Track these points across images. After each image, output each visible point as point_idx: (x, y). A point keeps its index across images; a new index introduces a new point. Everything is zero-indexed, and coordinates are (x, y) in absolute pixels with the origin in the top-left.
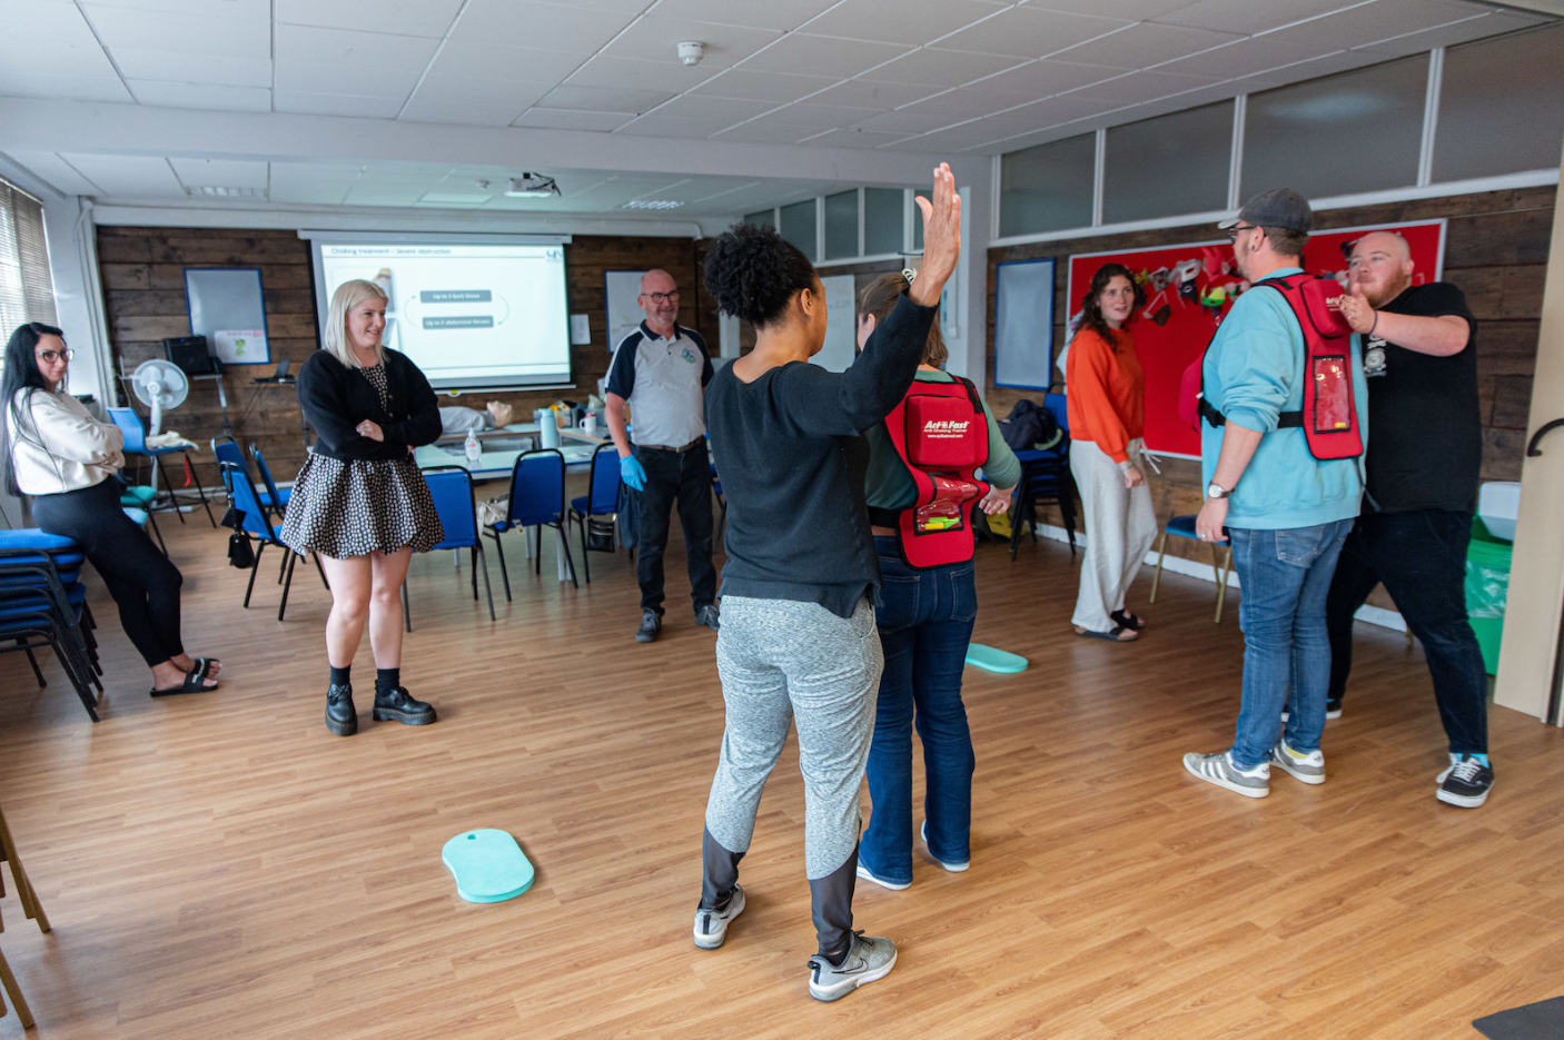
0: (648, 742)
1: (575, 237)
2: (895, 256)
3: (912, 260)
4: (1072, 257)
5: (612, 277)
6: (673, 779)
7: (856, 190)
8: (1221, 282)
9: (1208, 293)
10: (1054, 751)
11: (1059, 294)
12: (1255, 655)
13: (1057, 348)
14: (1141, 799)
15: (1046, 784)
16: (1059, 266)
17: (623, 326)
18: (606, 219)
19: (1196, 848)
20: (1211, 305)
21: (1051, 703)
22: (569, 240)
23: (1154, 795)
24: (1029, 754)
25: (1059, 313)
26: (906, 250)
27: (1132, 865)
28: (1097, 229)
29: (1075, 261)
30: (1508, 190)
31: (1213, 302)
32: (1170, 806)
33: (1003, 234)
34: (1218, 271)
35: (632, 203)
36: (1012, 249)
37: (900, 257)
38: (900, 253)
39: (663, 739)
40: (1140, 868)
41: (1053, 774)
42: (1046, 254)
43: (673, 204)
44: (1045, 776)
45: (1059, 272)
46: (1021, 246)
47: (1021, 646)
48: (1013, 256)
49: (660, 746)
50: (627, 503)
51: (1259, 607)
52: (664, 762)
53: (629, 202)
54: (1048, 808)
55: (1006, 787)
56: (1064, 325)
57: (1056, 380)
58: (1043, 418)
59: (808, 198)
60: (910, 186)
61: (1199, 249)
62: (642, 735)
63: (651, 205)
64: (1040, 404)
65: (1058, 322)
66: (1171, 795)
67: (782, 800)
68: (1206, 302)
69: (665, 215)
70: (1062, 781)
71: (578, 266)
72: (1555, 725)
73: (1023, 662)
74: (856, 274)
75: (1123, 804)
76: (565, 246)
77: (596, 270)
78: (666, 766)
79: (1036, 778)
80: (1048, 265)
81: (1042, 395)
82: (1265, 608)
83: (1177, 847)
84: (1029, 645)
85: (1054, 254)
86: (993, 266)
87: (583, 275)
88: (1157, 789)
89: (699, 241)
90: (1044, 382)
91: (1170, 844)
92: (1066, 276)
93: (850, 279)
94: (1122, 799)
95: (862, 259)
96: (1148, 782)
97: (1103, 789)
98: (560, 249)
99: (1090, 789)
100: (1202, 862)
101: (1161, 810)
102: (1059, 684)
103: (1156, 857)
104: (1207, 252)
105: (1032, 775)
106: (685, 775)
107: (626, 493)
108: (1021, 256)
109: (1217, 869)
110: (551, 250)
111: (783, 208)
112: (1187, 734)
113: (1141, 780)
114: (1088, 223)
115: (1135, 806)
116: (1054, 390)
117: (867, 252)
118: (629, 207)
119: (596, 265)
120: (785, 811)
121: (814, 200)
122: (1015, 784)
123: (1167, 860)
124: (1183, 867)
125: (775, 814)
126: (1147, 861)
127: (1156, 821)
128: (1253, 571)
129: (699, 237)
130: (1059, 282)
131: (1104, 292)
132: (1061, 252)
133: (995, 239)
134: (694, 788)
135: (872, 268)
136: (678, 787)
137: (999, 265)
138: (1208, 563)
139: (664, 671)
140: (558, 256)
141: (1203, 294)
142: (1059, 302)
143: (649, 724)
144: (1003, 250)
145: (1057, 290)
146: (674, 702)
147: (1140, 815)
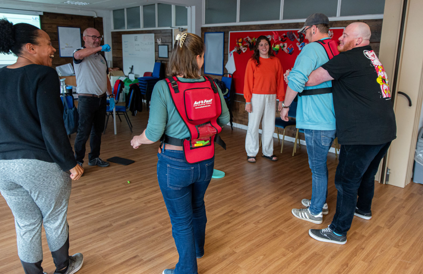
0: (76, 226)
1: (44, 13)
2: (169, 28)
3: (175, 30)
4: (230, 32)
5: (60, 29)
6: (88, 244)
7: (155, 4)
8: (278, 43)
9: (274, 46)
10: (240, 211)
11: (226, 44)
12: (317, 178)
13: (225, 62)
14: (274, 229)
15: (240, 227)
16: (225, 35)
17: (66, 47)
18: (58, 7)
19: (297, 248)
20: (275, 50)
21: (235, 190)
22: (42, 14)
23: (278, 226)
24: (232, 213)
25: (226, 50)
26: (173, 26)
27: (277, 260)
28: (238, 23)
29: (231, 33)
30: (363, 20)
31: (276, 49)
32: (284, 230)
33: (206, 23)
34: (278, 39)
35: (68, 2)
36: (209, 28)
37: (171, 28)
38: (171, 27)
39: (83, 223)
40: (280, 262)
41: (242, 221)
42: (221, 31)
43: (85, 4)
44: (239, 223)
45: (225, 37)
46: (213, 27)
47: (221, 167)
48: (210, 31)
49: (81, 227)
50: (67, 117)
51: (317, 160)
52: (84, 236)
53: (67, 1)
54: (243, 238)
55: (226, 230)
56: (228, 54)
57: (225, 72)
58: (222, 85)
59: (138, 6)
60: (174, 4)
61: (272, 32)
62: (73, 222)
63: (76, 3)
64: (220, 80)
65: (225, 53)
66: (283, 226)
67: (137, 249)
68: (274, 49)
69: (82, 8)
70: (245, 224)
71: (46, 24)
72: (383, 183)
73: (223, 173)
74: (155, 33)
75: (268, 232)
76: (40, 16)
77: (54, 26)
78: (84, 238)
79: (236, 224)
80: (222, 34)
81: (221, 77)
82: (319, 161)
83: (290, 249)
84: (224, 166)
85: (224, 30)
86: (203, 33)
87: (48, 27)
88: (278, 224)
89: (95, 18)
90: (221, 73)
91: (287, 248)
92: (228, 38)
93: (153, 35)
94: (267, 230)
95: (157, 28)
96: (274, 221)
97: (260, 226)
98: (38, 17)
99: (255, 227)
100: (300, 255)
101: (281, 233)
102: (237, 181)
103: (284, 255)
104: (274, 33)
105: (234, 223)
106: (93, 242)
107: (66, 113)
108: (213, 31)
109: (306, 257)
110: (34, 17)
111: (127, 9)
112: (282, 199)
113: (272, 220)
114: (235, 21)
115: (273, 232)
116: (224, 76)
117: (159, 26)
118: (67, 3)
119: (55, 24)
120: (139, 255)
121: (139, 7)
122: (229, 228)
123: (288, 256)
124: (295, 258)
125: (135, 257)
126: (281, 258)
127: (281, 238)
128: (314, 148)
129: (96, 17)
130: (226, 40)
131: (259, 45)
132: (226, 30)
133: (204, 24)
134: (98, 248)
135: (161, 32)
136: (90, 249)
137: (205, 33)
138: (277, 133)
139: (83, 188)
140: (37, 19)
141: (273, 46)
142: (226, 46)
143: (76, 217)
144: (207, 28)
145: (225, 42)
146: (88, 204)
147: (275, 236)
